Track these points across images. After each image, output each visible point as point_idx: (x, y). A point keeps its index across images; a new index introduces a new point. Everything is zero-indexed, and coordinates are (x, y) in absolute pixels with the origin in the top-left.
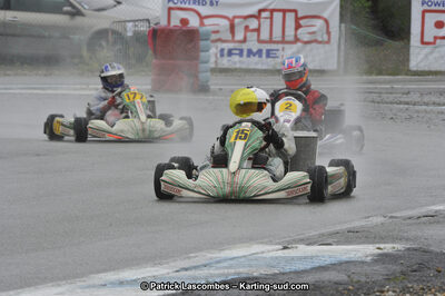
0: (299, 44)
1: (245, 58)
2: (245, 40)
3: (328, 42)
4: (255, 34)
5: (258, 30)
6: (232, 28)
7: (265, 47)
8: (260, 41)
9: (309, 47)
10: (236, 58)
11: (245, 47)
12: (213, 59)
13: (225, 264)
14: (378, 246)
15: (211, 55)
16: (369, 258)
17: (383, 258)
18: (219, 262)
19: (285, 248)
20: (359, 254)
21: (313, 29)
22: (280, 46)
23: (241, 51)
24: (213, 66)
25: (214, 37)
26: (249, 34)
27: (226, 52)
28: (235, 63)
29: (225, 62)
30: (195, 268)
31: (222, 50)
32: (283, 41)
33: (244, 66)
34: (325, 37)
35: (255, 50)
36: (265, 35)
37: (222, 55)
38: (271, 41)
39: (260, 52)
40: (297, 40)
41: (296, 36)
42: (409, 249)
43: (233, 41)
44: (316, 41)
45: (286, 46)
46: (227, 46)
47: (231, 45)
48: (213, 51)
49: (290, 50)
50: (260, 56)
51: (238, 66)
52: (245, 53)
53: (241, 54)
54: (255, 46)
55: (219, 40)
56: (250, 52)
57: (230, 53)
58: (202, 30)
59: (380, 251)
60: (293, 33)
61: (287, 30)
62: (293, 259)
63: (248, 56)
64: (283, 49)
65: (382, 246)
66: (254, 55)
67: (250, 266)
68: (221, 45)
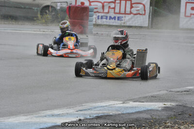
0: (132, 15)
1: (108, 20)
2: (108, 13)
3: (145, 14)
4: (113, 10)
5: (114, 8)
6: (103, 7)
7: (117, 16)
8: (115, 13)
9: (136, 16)
10: (104, 20)
11: (108, 15)
12: (94, 20)
13: (98, 109)
14: (164, 103)
15: (94, 18)
16: (160, 109)
17: (166, 109)
18: (95, 108)
19: (124, 103)
20: (156, 107)
22: (124, 15)
23: (107, 17)
24: (94, 23)
25: (95, 11)
26: (110, 10)
27: (100, 17)
29: (99, 22)
30: (85, 110)
31: (98, 16)
32: (125, 13)
33: (107, 24)
34: (143, 12)
35: (113, 17)
36: (117, 10)
37: (98, 19)
38: (120, 13)
39: (115, 18)
40: (131, 13)
41: (131, 11)
42: (177, 105)
43: (103, 12)
45: (127, 15)
46: (100, 15)
47: (103, 14)
48: (95, 16)
49: (128, 17)
50: (115, 19)
51: (105, 23)
52: (108, 18)
53: (106, 18)
54: (113, 15)
55: (97, 12)
56: (110, 18)
57: (102, 18)
58: (90, 7)
59: (165, 106)
60: (129, 10)
61: (127, 8)
62: (127, 107)
63: (110, 19)
64: (125, 17)
65: (166, 103)
66: (112, 19)
67: (109, 110)
68: (98, 14)
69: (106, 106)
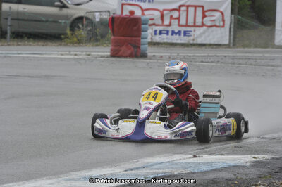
0: (205, 28)
1: (170, 36)
2: (170, 25)
3: (223, 26)
4: (177, 21)
5: (178, 18)
6: (162, 17)
7: (183, 29)
9: (211, 29)
10: (164, 36)
11: (170, 29)
12: (149, 37)
13: (156, 167)
14: (254, 156)
15: (149, 34)
16: (248, 164)
17: (257, 164)
18: (152, 165)
19: (195, 157)
21: (214, 18)
22: (192, 29)
24: (150, 41)
25: (150, 22)
26: (173, 21)
27: (158, 32)
28: (164, 39)
29: (157, 39)
30: (138, 168)
31: (156, 31)
32: (195, 26)
33: (169, 41)
34: (222, 24)
35: (176, 31)
36: (183, 22)
37: (155, 34)
38: (187, 25)
39: (179, 33)
40: (203, 25)
41: (203, 23)
42: (273, 159)
43: (163, 25)
44: (215, 26)
45: (197, 29)
46: (158, 28)
47: (162, 28)
48: (150, 31)
49: (199, 31)
50: (180, 35)
51: (165, 41)
52: (170, 33)
53: (167, 33)
54: (177, 29)
55: (154, 24)
56: (173, 33)
57: (161, 33)
58: (143, 18)
59: (255, 160)
60: (201, 20)
61: (197, 18)
62: (199, 163)
63: (172, 34)
64: (195, 31)
65: (256, 156)
66: (176, 34)
67: (172, 168)
68: (155, 28)
69: (169, 162)
